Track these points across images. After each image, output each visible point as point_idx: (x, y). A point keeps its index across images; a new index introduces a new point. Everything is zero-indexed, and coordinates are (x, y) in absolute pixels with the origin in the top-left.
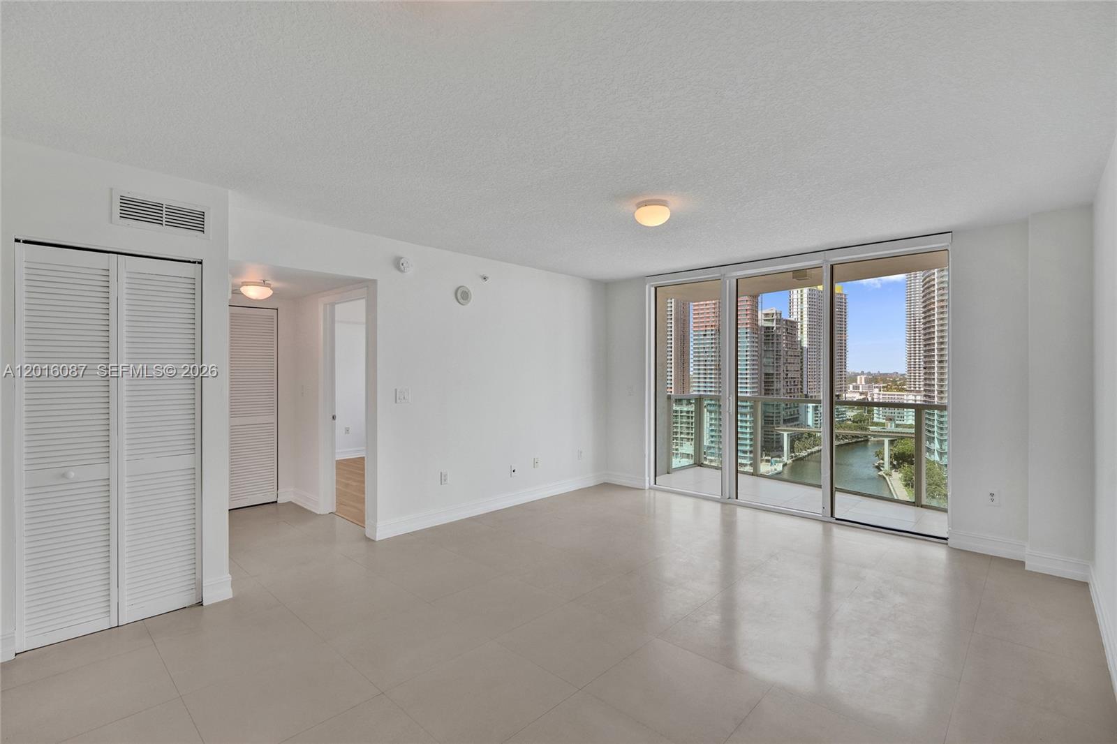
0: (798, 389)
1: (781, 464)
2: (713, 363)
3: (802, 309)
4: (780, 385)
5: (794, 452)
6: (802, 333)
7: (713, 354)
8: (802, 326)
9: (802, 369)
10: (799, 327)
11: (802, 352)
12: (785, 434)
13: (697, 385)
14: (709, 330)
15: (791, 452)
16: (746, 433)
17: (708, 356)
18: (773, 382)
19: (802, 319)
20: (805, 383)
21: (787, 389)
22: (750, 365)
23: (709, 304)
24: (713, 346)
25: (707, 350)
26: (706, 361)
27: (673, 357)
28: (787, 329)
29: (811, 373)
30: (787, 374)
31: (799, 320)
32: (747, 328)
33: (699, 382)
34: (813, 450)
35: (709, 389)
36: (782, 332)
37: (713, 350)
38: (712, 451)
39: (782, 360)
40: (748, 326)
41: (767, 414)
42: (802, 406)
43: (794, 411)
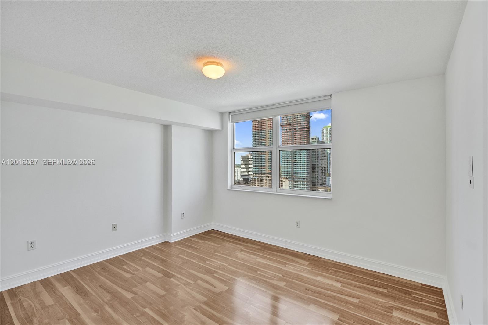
0: (326, 171)
2: (291, 160)
3: (327, 137)
4: (318, 169)
7: (291, 156)
9: (327, 162)
11: (327, 155)
12: (321, 190)
13: (284, 169)
17: (288, 157)
18: (315, 168)
20: (329, 168)
21: (321, 171)
22: (306, 160)
23: (289, 134)
30: (321, 165)
31: (326, 141)
35: (289, 171)
37: (291, 154)
39: (319, 159)
41: (313, 182)
42: (328, 178)
43: (324, 180)
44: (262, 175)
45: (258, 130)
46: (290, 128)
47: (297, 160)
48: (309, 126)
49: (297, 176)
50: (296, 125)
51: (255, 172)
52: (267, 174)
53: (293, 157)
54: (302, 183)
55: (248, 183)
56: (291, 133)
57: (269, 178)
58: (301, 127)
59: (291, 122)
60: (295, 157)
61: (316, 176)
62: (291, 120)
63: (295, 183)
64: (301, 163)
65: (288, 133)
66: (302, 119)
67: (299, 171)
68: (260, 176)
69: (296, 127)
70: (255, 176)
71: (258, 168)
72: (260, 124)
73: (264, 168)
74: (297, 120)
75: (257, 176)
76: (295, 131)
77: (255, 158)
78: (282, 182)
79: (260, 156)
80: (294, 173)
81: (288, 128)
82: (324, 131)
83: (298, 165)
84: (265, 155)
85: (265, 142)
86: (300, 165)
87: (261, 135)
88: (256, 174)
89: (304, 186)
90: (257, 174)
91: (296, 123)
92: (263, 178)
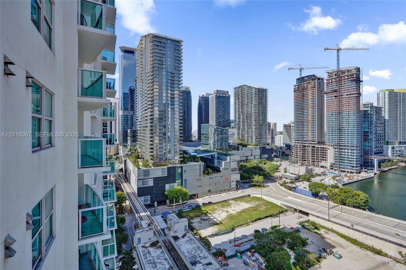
0: (382, 139)
1: (373, 174)
2: (336, 127)
3: (385, 101)
4: (372, 136)
5: (380, 168)
6: (385, 112)
7: (336, 123)
8: (385, 109)
9: (385, 129)
10: (383, 110)
11: (385, 122)
12: (376, 160)
13: (328, 136)
14: (334, 113)
15: (379, 168)
16: (354, 158)
18: (368, 135)
19: (385, 106)
20: (386, 136)
21: (376, 139)
24: (336, 119)
25: (333, 121)
26: (333, 126)
27: (316, 125)
28: (376, 111)
29: (390, 131)
30: (376, 132)
31: (383, 106)
32: (354, 111)
33: (329, 135)
34: (392, 168)
35: (334, 138)
36: (374, 113)
37: (336, 121)
38: (336, 165)
39: (374, 125)
40: (355, 110)
41: (365, 150)
42: (385, 146)
43: (380, 149)
44: (304, 142)
45: (299, 100)
46: (336, 95)
47: (344, 128)
48: (360, 92)
49: (345, 143)
50: (343, 92)
51: (297, 139)
52: (309, 141)
53: (340, 124)
54: (350, 151)
55: (290, 149)
56: (336, 100)
57: (312, 145)
58: (349, 93)
59: (336, 89)
60: (342, 124)
61: (369, 144)
62: (337, 87)
63: (341, 151)
64: (349, 131)
65: (333, 100)
66: (350, 85)
67: (347, 139)
68: (302, 143)
69: (343, 94)
70: (297, 143)
71: (299, 135)
72: (302, 94)
73: (306, 135)
74: (344, 86)
75: (299, 143)
76: (342, 98)
77: (297, 126)
78: (327, 149)
79: (302, 124)
80: (340, 140)
81: (333, 95)
82: (381, 96)
83: (345, 133)
84: (307, 122)
85: (307, 110)
86: (348, 133)
87: (303, 104)
88: (297, 140)
89: (353, 154)
90: (299, 141)
91: (343, 90)
92: (305, 145)
